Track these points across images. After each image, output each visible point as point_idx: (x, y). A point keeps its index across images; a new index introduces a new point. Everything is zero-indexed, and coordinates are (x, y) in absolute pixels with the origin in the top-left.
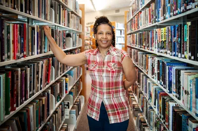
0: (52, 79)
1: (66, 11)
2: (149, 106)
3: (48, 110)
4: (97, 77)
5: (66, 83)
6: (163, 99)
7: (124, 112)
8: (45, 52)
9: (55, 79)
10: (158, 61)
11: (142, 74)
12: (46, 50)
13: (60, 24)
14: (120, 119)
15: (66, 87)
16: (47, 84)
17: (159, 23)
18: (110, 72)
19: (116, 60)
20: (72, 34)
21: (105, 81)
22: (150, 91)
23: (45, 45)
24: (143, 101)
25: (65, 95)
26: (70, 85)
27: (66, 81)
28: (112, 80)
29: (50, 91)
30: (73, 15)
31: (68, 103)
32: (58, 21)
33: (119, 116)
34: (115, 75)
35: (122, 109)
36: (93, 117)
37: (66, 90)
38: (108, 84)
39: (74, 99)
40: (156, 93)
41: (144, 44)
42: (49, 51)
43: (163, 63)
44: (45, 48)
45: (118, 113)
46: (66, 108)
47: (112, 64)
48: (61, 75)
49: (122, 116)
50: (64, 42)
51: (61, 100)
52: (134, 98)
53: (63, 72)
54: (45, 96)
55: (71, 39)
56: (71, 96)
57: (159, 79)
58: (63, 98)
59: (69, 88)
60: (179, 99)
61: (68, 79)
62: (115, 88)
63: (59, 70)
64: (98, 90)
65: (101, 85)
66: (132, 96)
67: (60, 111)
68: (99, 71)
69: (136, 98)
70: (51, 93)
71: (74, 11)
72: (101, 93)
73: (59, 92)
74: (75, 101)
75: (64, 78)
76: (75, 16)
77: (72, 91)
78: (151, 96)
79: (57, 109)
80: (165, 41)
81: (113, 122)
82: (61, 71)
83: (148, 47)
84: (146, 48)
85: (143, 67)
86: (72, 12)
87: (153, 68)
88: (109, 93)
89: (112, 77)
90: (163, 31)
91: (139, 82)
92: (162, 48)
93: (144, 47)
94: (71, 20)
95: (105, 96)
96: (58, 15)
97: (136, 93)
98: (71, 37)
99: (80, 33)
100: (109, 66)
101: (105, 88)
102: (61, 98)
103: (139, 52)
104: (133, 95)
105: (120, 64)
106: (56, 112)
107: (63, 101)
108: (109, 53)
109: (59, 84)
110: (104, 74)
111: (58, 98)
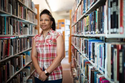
0: (11, 54)
1: (23, 7)
2: (81, 73)
3: (8, 75)
4: (40, 51)
5: (24, 59)
6: (87, 65)
7: (58, 74)
8: (4, 34)
9: (14, 54)
10: (85, 40)
11: (78, 52)
12: (5, 33)
13: (17, 16)
14: (55, 78)
15: (24, 62)
16: (7, 57)
18: (47, 46)
19: (53, 38)
20: (28, 25)
21: (45, 53)
22: (81, 63)
23: (4, 29)
25: (23, 67)
26: (27, 62)
27: (23, 58)
28: (50, 52)
29: (9, 62)
30: (29, 11)
31: (25, 73)
32: (15, 14)
33: (54, 76)
34: (52, 48)
35: (56, 72)
37: (24, 64)
38: (47, 55)
39: (31, 72)
40: (84, 63)
41: (79, 31)
42: (9, 34)
43: (87, 41)
44: (4, 32)
45: (54, 74)
46: (24, 76)
47: (50, 41)
48: (19, 52)
49: (56, 76)
50: (21, 30)
51: (20, 70)
53: (21, 51)
54: (5, 65)
55: (28, 29)
56: (29, 69)
57: (85, 53)
58: (21, 69)
59: (26, 64)
60: (94, 62)
61: (25, 56)
62: (52, 58)
63: (17, 49)
64: (41, 59)
67: (18, 77)
68: (41, 46)
70: (11, 64)
71: (30, 8)
72: (43, 61)
73: (17, 64)
75: (22, 55)
76: (31, 12)
77: (30, 66)
78: (82, 66)
79: (16, 75)
80: (88, 25)
81: (50, 80)
82: (19, 50)
83: (81, 32)
84: (80, 33)
85: (78, 48)
86: (28, 9)
87: (83, 46)
88: (47, 61)
89: (50, 49)
90: (87, 19)
92: (87, 31)
94: (27, 15)
95: (45, 63)
96: (15, 10)
98: (28, 27)
99: (36, 25)
100: (47, 42)
102: (19, 69)
103: (77, 38)
104: (74, 69)
106: (15, 77)
108: (49, 34)
109: (17, 59)
110: (44, 48)
111: (17, 68)
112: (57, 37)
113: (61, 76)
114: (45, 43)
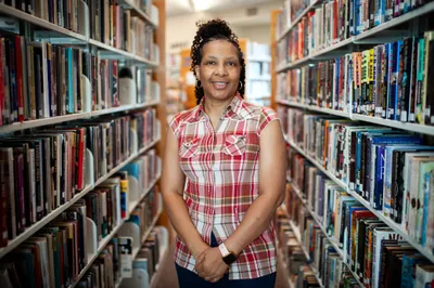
0: (87, 182)
1: (118, 8)
2: (327, 246)
3: (82, 255)
4: (199, 174)
5: (122, 194)
6: (362, 225)
7: (264, 256)
8: (68, 113)
9: (95, 180)
10: (353, 134)
11: (312, 170)
12: (70, 107)
13: (103, 41)
14: (253, 271)
15: (123, 201)
16: (77, 192)
17: (359, 37)
18: (229, 157)
19: (247, 129)
20: (133, 69)
21: (219, 182)
22: (330, 211)
23: (67, 95)
24: (313, 237)
25: (119, 222)
26: (131, 200)
27: (121, 188)
28: (236, 179)
29: (83, 208)
30: (135, 19)
31: (129, 241)
32: (98, 35)
33: (252, 264)
34: (243, 164)
36: (191, 268)
37: (123, 210)
38: (227, 190)
39: (142, 233)
40: (344, 214)
41: (320, 95)
42: (79, 109)
43: (364, 138)
44: (67, 103)
45: (250, 258)
46: (124, 253)
47: (236, 139)
48: (108, 171)
49: (258, 264)
50: (114, 90)
51: (112, 233)
52: (291, 230)
53: (115, 166)
54: (73, 220)
55: (132, 82)
56: (136, 226)
57: (353, 179)
58: (115, 229)
59: (131, 207)
60: (398, 220)
61: (126, 183)
62: (244, 200)
63: (105, 160)
64: (202, 203)
65: (209, 191)
66: (287, 227)
67: (109, 259)
68: (202, 158)
69: (297, 230)
70: (88, 216)
71: (137, 8)
72: (209, 211)
73: (105, 213)
74: (144, 238)
75: (117, 180)
76: (140, 22)
77: (138, 213)
78: (332, 221)
79: (101, 253)
80: (371, 83)
81: (236, 277)
82: (108, 163)
83: (330, 100)
84: (324, 103)
85: (315, 154)
86: (134, 13)
87: (340, 154)
88: (227, 210)
89: (237, 170)
90: (367, 59)
91: (304, 189)
92: (365, 100)
93: (320, 101)
94: (131, 33)
95: (218, 219)
96: (97, 18)
97: (296, 220)
98: (131, 76)
99: (153, 67)
100: (228, 144)
101: (219, 199)
102: (110, 229)
103: (306, 117)
104: (288, 224)
105: (254, 138)
106: (99, 260)
107: (116, 235)
108: (231, 114)
109: (104, 194)
110: (217, 165)
111: (105, 227)
112: (262, 127)
113: (273, 262)
114: (219, 146)
